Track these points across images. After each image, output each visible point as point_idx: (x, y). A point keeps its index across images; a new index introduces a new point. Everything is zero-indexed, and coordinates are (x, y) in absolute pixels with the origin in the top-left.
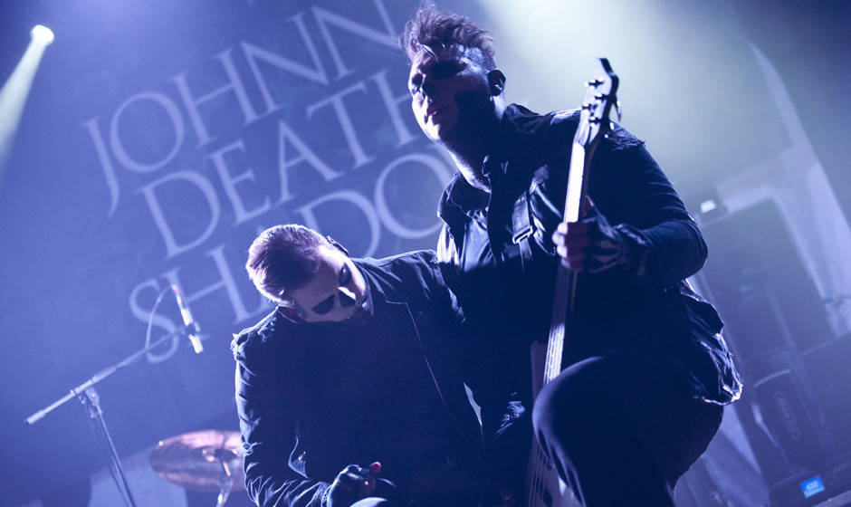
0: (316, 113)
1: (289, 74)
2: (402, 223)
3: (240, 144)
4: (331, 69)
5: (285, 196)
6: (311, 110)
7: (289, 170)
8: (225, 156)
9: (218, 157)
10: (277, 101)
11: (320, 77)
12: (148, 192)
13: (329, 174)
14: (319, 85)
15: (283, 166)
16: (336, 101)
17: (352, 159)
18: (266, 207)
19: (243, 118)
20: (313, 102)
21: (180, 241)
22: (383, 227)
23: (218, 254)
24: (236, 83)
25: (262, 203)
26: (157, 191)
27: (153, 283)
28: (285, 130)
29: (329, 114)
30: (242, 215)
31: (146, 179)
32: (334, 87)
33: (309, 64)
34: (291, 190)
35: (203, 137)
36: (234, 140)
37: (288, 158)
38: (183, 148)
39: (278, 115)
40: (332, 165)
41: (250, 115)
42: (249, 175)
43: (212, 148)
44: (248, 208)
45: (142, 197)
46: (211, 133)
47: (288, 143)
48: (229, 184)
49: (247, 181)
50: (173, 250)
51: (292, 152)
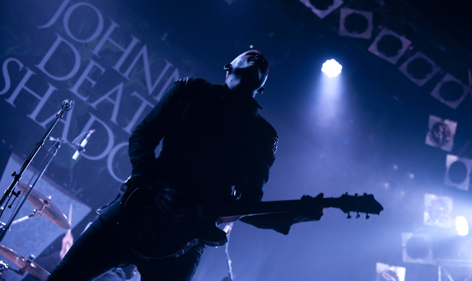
0: (134, 97)
1: (144, 74)
2: (113, 164)
3: (103, 70)
4: (156, 92)
5: (94, 105)
6: (135, 94)
7: (106, 100)
8: (95, 66)
9: (92, 63)
10: (129, 76)
11: (151, 90)
12: (60, 39)
13: (114, 119)
14: (147, 91)
15: (106, 97)
16: (145, 103)
17: (126, 125)
18: (85, 99)
19: (114, 64)
20: (139, 92)
21: (47, 67)
22: (107, 157)
23: (52, 89)
24: (127, 52)
25: (85, 96)
26: (62, 43)
27: (21, 66)
28: (120, 87)
29: (138, 104)
30: (74, 90)
31: (64, 35)
32: (149, 98)
33: (153, 81)
34: (97, 106)
35: (97, 50)
36: (103, 66)
37: (111, 96)
38: (86, 44)
39: (124, 80)
40: (119, 118)
41: (117, 67)
42: (94, 83)
43: (94, 58)
44: (79, 91)
45: (55, 38)
46: (100, 53)
47: (116, 92)
48: (85, 76)
49: (90, 84)
50: (41, 66)
51: (113, 96)
